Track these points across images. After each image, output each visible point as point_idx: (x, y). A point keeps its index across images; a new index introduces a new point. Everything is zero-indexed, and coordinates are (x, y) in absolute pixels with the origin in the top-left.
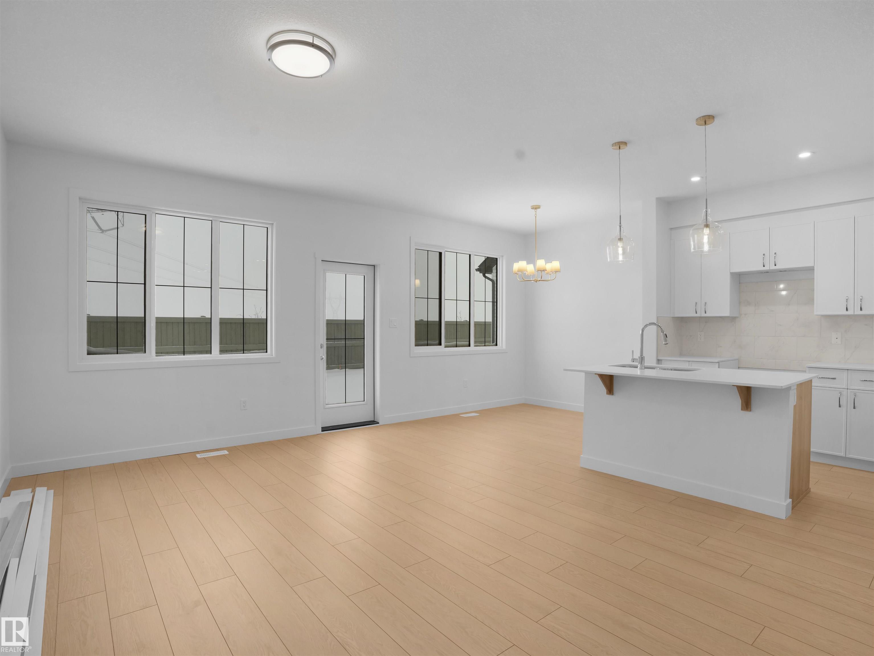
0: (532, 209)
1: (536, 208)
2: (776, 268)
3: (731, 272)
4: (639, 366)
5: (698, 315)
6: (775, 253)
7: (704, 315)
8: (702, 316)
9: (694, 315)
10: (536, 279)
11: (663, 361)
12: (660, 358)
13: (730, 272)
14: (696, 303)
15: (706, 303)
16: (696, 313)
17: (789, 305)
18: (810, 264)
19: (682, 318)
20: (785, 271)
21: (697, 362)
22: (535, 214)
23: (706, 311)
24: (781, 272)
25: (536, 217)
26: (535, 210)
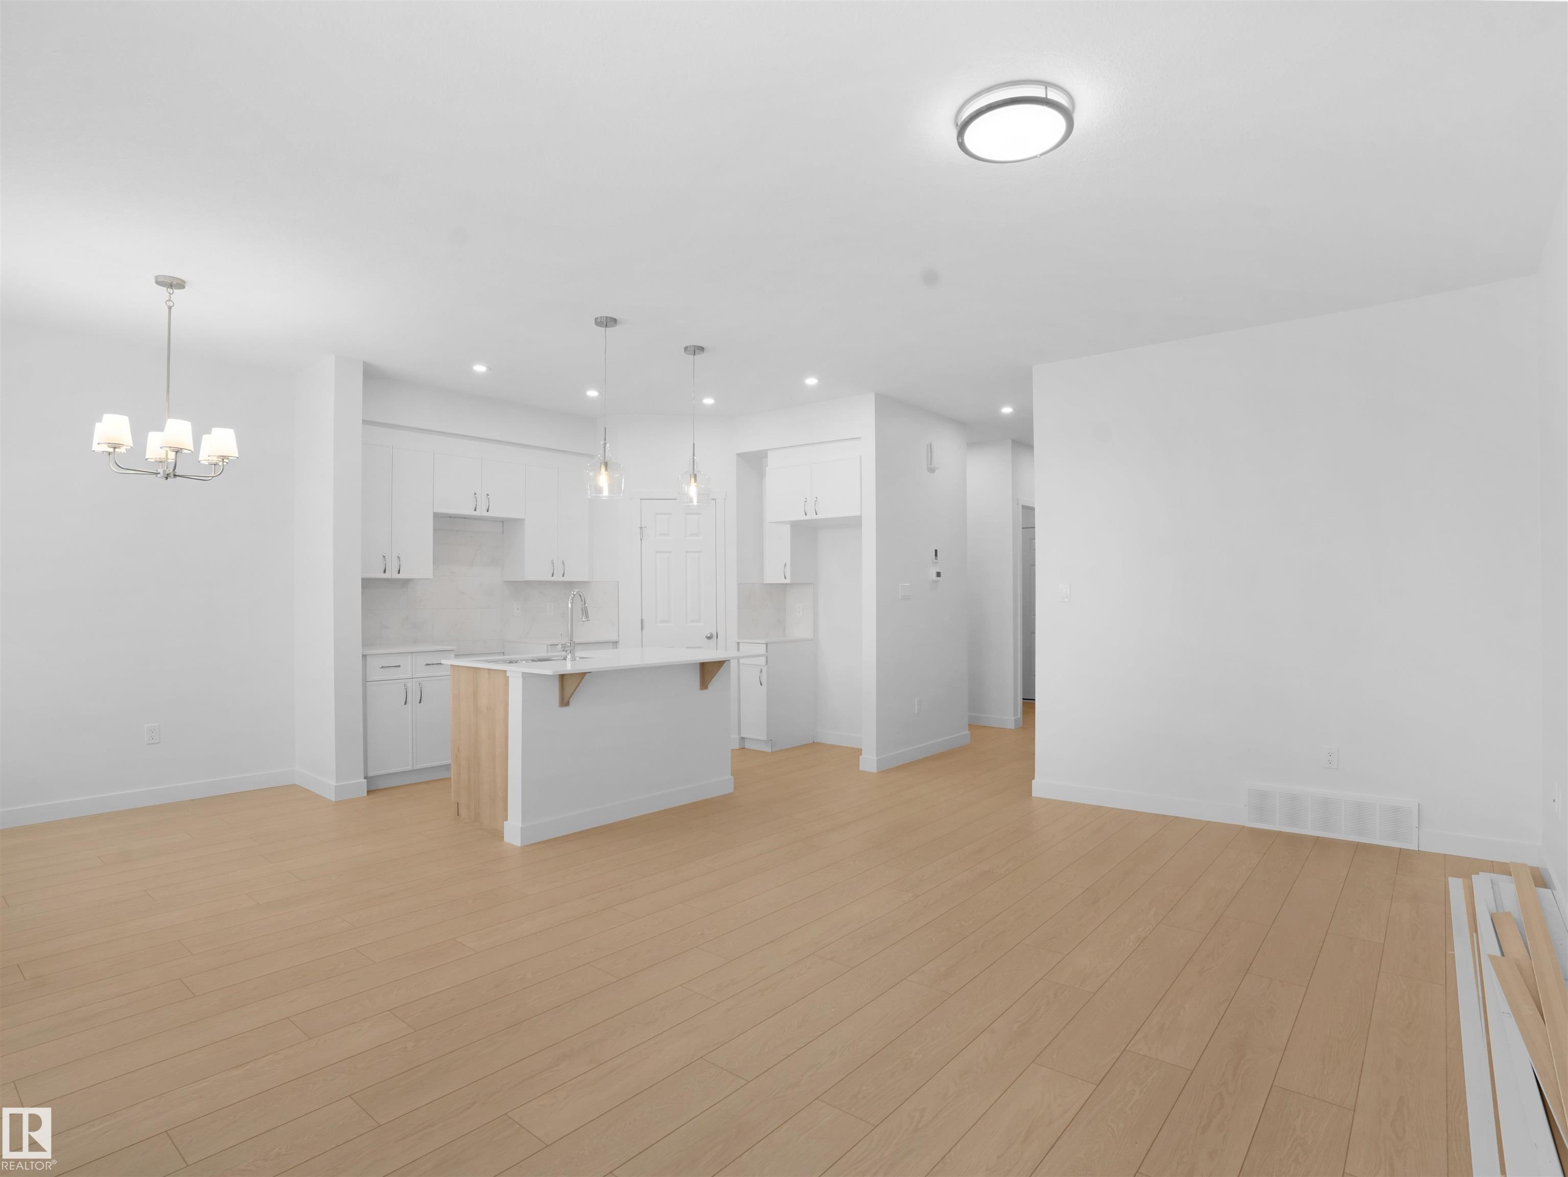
0: (158, 283)
1: (172, 284)
2: (488, 514)
3: (435, 511)
5: (387, 576)
7: (396, 576)
8: (392, 577)
9: (380, 575)
15: (399, 557)
16: (384, 572)
22: (169, 299)
23: (399, 569)
25: (170, 308)
26: (169, 289)
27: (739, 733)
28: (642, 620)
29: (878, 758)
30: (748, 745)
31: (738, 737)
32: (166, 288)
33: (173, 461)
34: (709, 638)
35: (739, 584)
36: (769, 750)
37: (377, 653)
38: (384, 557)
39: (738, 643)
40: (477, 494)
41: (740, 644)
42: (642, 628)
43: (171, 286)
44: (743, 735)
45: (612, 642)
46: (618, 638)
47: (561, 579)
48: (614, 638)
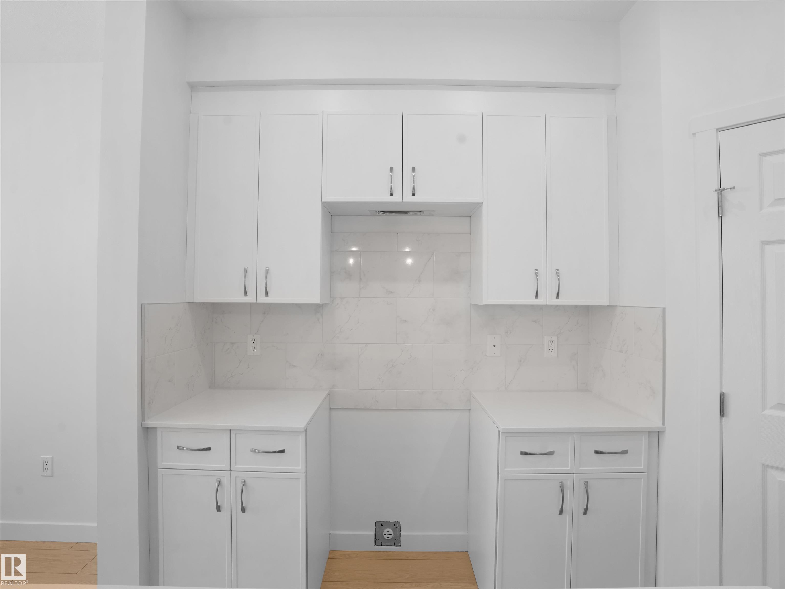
2: (416, 199)
5: (250, 299)
6: (413, 169)
7: (263, 299)
8: (258, 302)
9: (240, 298)
11: (158, 429)
12: (150, 423)
13: (322, 202)
14: (246, 271)
15: (267, 271)
16: (246, 293)
17: (419, 281)
18: (475, 198)
19: (213, 305)
23: (268, 290)
28: (723, 395)
42: (723, 415)
45: (649, 432)
46: (664, 424)
47: (554, 301)
48: (656, 423)
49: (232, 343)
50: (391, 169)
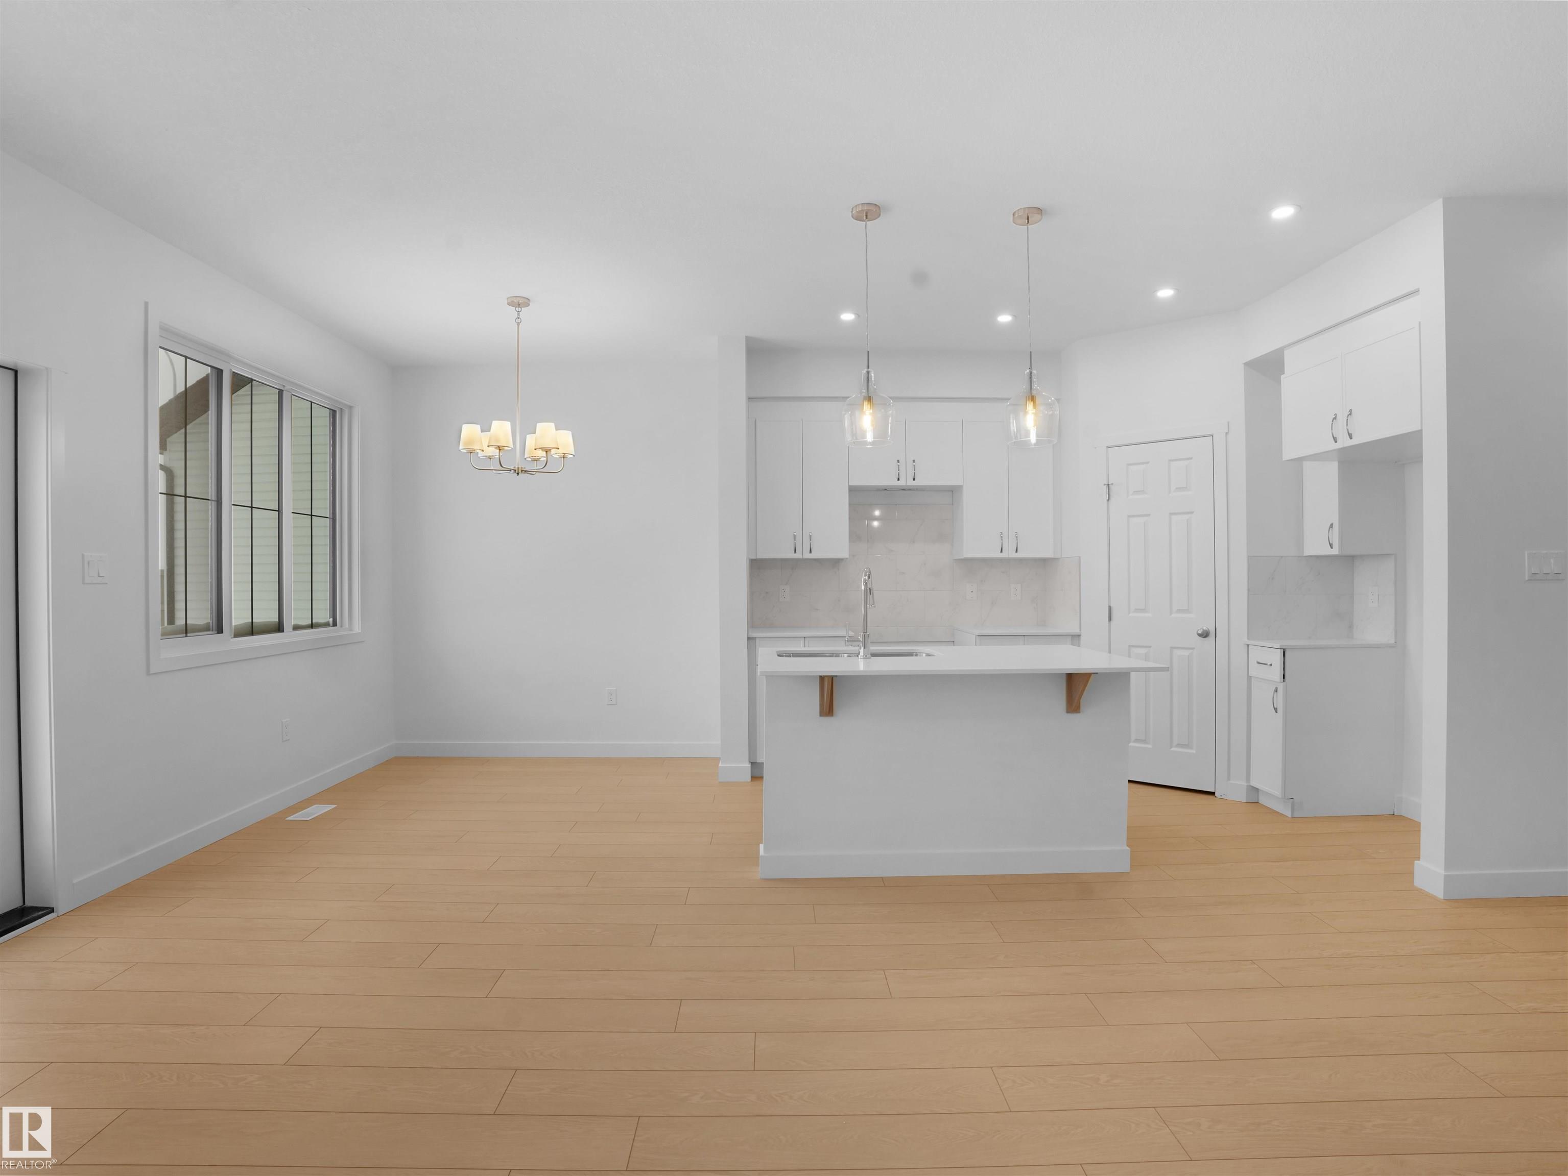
0: (509, 304)
1: (520, 303)
2: (915, 483)
3: (850, 484)
4: (862, 651)
5: (798, 556)
6: (914, 461)
7: (807, 556)
8: (803, 558)
9: (791, 556)
10: (518, 468)
15: (811, 536)
16: (795, 552)
18: (958, 482)
20: (910, 490)
21: (828, 638)
22: (516, 317)
23: (811, 549)
24: (904, 491)
25: (518, 324)
26: (517, 308)
27: (1248, 779)
28: (1110, 608)
29: (1446, 874)
30: (1263, 800)
31: (1246, 784)
32: (514, 308)
33: (545, 459)
34: (1205, 635)
35: (1250, 558)
36: (1288, 814)
37: (765, 636)
38: (795, 536)
39: (1248, 645)
40: (900, 461)
41: (1250, 647)
42: (1110, 619)
43: (519, 305)
44: (1254, 783)
45: (1072, 636)
46: (1080, 630)
47: (1014, 555)
48: (1075, 630)
49: (767, 593)
50: (898, 461)
